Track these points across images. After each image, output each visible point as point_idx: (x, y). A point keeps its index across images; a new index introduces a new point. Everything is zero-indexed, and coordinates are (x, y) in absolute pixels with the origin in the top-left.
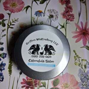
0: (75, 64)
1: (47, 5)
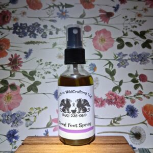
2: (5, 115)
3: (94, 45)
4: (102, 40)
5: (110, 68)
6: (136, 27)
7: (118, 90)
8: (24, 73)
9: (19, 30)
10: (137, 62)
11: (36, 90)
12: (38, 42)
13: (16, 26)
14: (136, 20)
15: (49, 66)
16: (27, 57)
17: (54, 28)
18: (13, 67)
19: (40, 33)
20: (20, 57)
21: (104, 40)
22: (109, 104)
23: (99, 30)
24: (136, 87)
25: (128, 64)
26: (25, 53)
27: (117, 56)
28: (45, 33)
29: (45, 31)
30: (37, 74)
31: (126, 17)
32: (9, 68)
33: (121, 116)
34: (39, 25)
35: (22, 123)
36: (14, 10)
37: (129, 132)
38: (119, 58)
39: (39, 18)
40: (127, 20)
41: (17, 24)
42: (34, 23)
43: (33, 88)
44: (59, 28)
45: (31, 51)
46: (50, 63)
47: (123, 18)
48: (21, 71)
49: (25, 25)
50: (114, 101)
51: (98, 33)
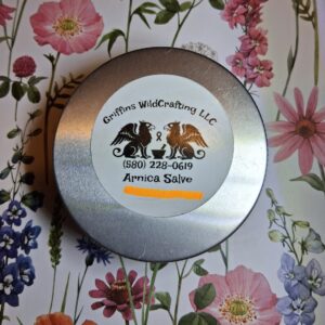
0: (271, 238)
1: (180, 26)
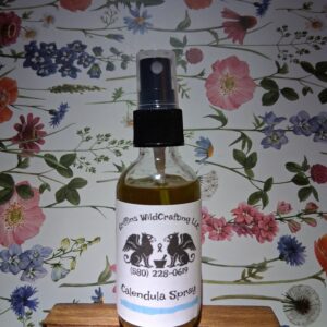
2: (8, 255)
3: (207, 95)
4: (228, 84)
5: (245, 151)
6: (307, 52)
7: (260, 202)
8: (50, 160)
9: (38, 58)
10: (307, 135)
11: (75, 199)
12: (80, 88)
13: (30, 50)
14: (308, 35)
15: (105, 144)
16: (55, 121)
17: (118, 54)
18: (24, 146)
19: (85, 66)
20: (40, 123)
21: (233, 84)
22: (240, 233)
23: (221, 60)
24: (303, 195)
25: (287, 141)
26: (51, 112)
27: (261, 120)
28: (96, 65)
29: (96, 61)
30: (77, 161)
31: (285, 27)
32: (16, 147)
33: (266, 262)
34: (84, 47)
35: (43, 271)
36: (27, 11)
37: (283, 298)
38: (266, 125)
39: (84, 30)
40: (288, 35)
41: (33, 44)
42: (71, 41)
43: (69, 194)
44: (129, 54)
45: (64, 108)
46: (108, 136)
47: (279, 30)
48: (42, 154)
49: (51, 47)
50: (251, 227)
51: (218, 66)
